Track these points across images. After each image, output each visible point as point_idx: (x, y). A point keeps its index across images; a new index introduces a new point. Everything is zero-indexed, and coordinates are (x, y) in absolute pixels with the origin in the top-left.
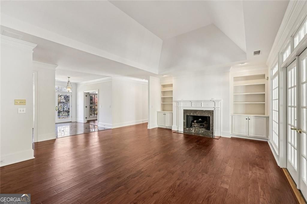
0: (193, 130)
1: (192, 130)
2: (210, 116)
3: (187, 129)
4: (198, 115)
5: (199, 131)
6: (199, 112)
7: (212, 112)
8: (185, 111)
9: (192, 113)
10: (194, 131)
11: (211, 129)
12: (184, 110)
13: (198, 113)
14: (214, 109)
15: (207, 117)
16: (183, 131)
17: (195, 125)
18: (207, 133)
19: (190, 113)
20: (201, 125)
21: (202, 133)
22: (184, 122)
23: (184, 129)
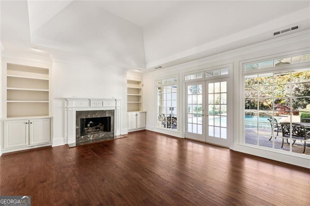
0: (91, 136)
1: (89, 137)
2: (110, 116)
3: (82, 137)
4: (98, 117)
5: (99, 136)
6: (99, 113)
7: (112, 112)
8: (79, 113)
9: (89, 115)
10: (93, 138)
11: (112, 130)
12: (76, 111)
13: (97, 114)
14: (115, 108)
15: (107, 117)
16: (75, 142)
17: (88, 131)
18: (108, 135)
19: (87, 116)
20: (96, 128)
21: (102, 137)
22: (77, 129)
23: (77, 138)
